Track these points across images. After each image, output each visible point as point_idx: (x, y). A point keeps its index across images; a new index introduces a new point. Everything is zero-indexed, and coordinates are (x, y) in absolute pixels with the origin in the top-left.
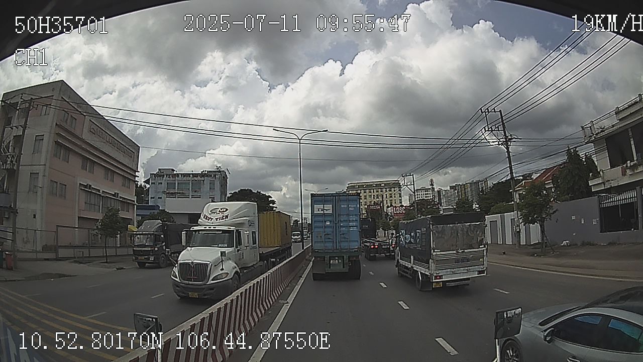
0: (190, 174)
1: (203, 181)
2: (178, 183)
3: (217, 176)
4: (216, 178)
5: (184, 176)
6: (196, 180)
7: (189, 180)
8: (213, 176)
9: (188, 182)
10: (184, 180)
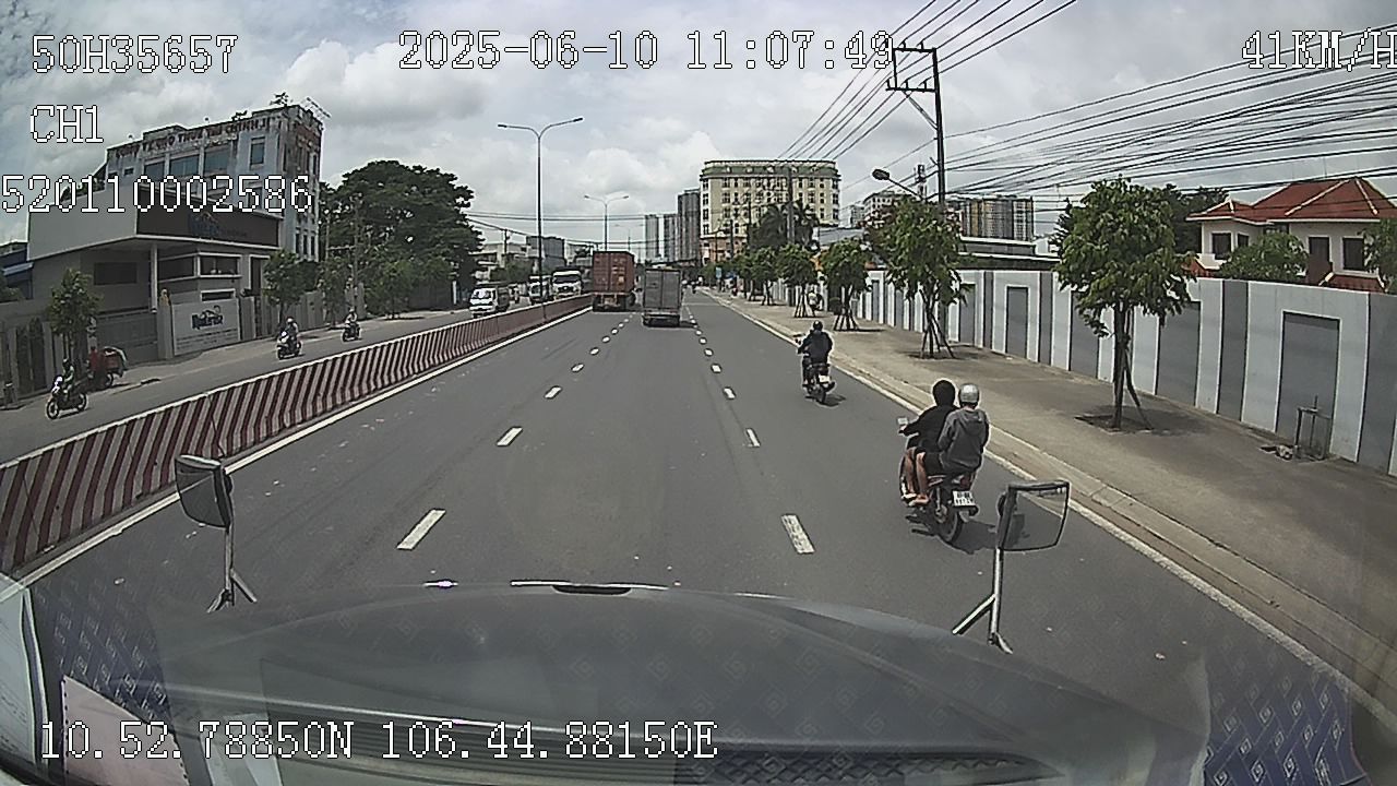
0: (201, 128)
1: (235, 142)
2: (171, 161)
3: (271, 123)
4: (268, 130)
5: (187, 139)
6: (215, 145)
7: (197, 148)
8: (261, 123)
9: (196, 152)
10: (187, 150)
